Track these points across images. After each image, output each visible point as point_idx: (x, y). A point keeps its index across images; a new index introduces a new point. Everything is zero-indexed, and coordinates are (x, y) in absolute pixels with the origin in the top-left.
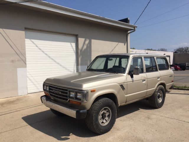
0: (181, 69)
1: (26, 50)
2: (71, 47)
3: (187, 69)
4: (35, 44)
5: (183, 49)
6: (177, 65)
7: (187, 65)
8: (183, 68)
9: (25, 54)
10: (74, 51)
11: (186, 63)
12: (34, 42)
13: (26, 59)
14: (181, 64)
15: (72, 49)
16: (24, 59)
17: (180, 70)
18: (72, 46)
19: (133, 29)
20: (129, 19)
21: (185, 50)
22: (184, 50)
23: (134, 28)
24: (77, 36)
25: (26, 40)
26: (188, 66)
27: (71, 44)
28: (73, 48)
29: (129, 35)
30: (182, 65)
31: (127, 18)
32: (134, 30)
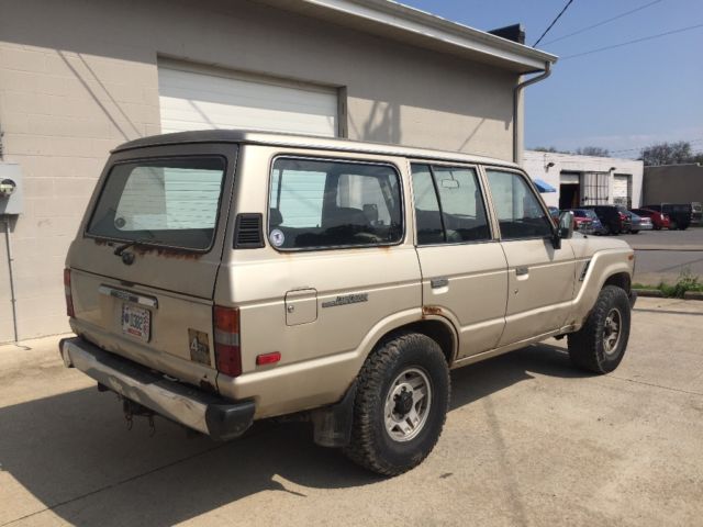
0: (673, 225)
3: (696, 225)
5: (668, 150)
6: (658, 208)
7: (694, 211)
8: (680, 220)
11: (694, 204)
14: (672, 207)
17: (670, 229)
19: (542, 66)
20: (522, 29)
21: (677, 155)
22: (670, 156)
23: (547, 63)
24: (339, 92)
26: (697, 216)
29: (523, 91)
30: (676, 209)
31: (517, 27)
32: (547, 73)
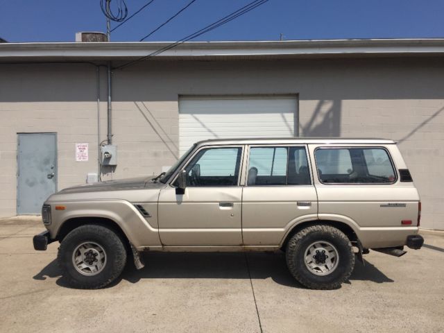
1: (180, 135)
2: (283, 123)
4: (201, 123)
9: (178, 142)
10: (291, 130)
12: (200, 119)
13: (178, 150)
15: (286, 128)
16: (174, 150)
18: (285, 121)
24: (295, 97)
25: (181, 116)
27: (283, 117)
28: (288, 126)
